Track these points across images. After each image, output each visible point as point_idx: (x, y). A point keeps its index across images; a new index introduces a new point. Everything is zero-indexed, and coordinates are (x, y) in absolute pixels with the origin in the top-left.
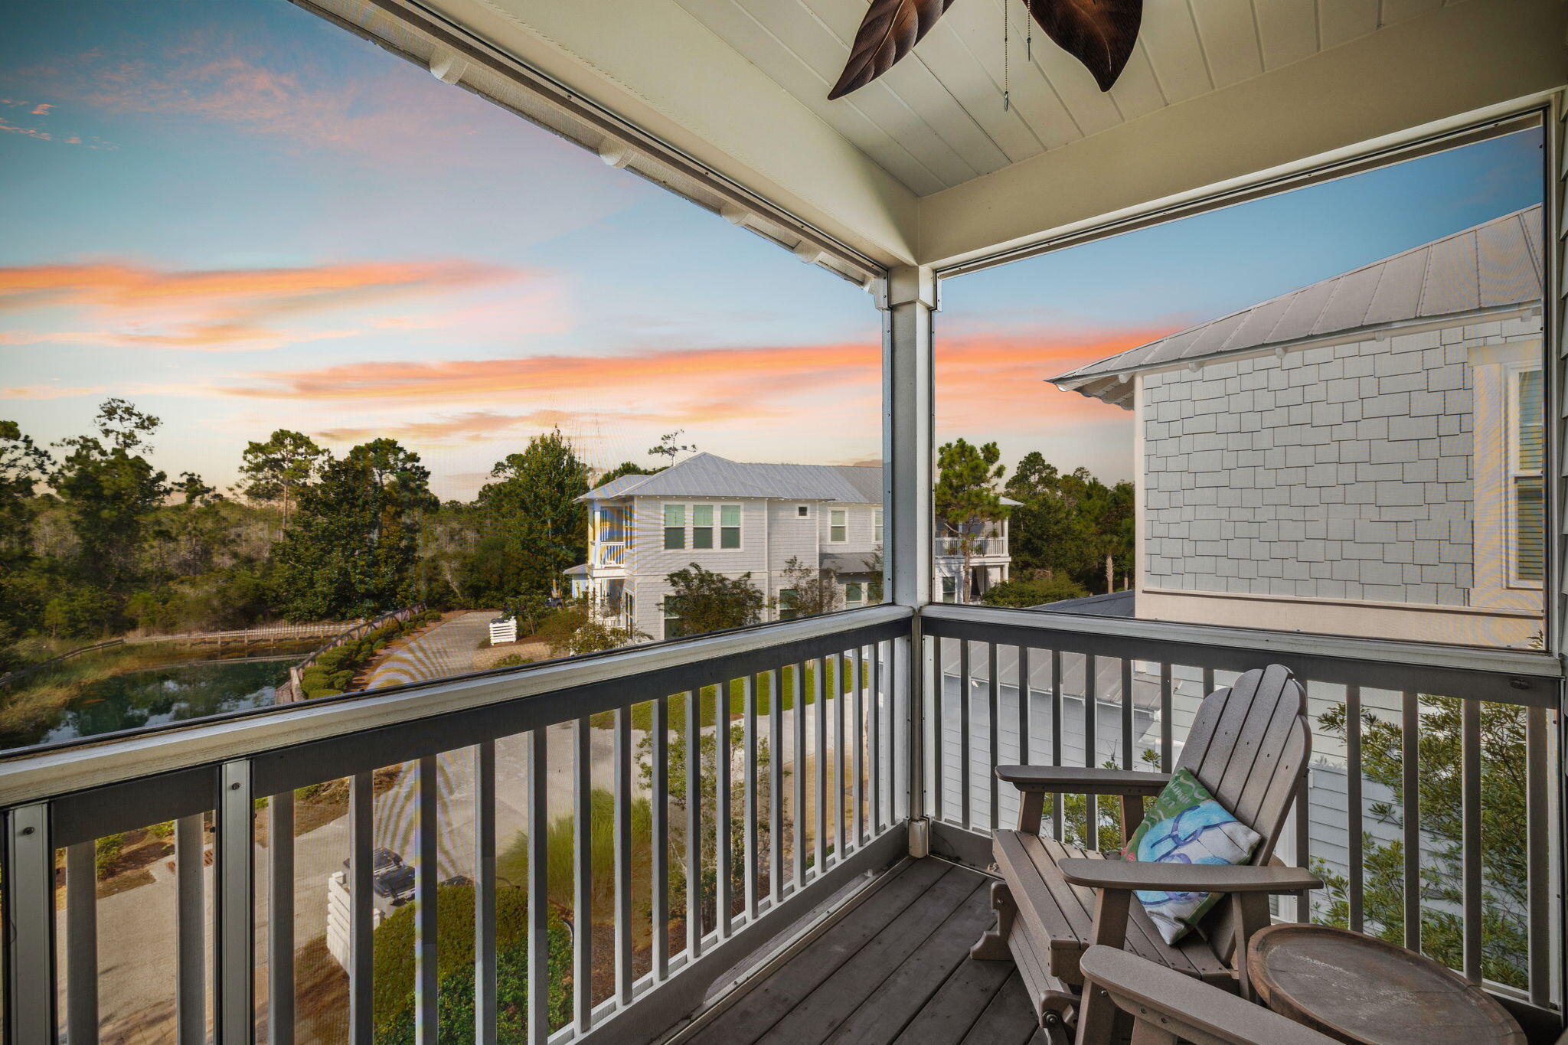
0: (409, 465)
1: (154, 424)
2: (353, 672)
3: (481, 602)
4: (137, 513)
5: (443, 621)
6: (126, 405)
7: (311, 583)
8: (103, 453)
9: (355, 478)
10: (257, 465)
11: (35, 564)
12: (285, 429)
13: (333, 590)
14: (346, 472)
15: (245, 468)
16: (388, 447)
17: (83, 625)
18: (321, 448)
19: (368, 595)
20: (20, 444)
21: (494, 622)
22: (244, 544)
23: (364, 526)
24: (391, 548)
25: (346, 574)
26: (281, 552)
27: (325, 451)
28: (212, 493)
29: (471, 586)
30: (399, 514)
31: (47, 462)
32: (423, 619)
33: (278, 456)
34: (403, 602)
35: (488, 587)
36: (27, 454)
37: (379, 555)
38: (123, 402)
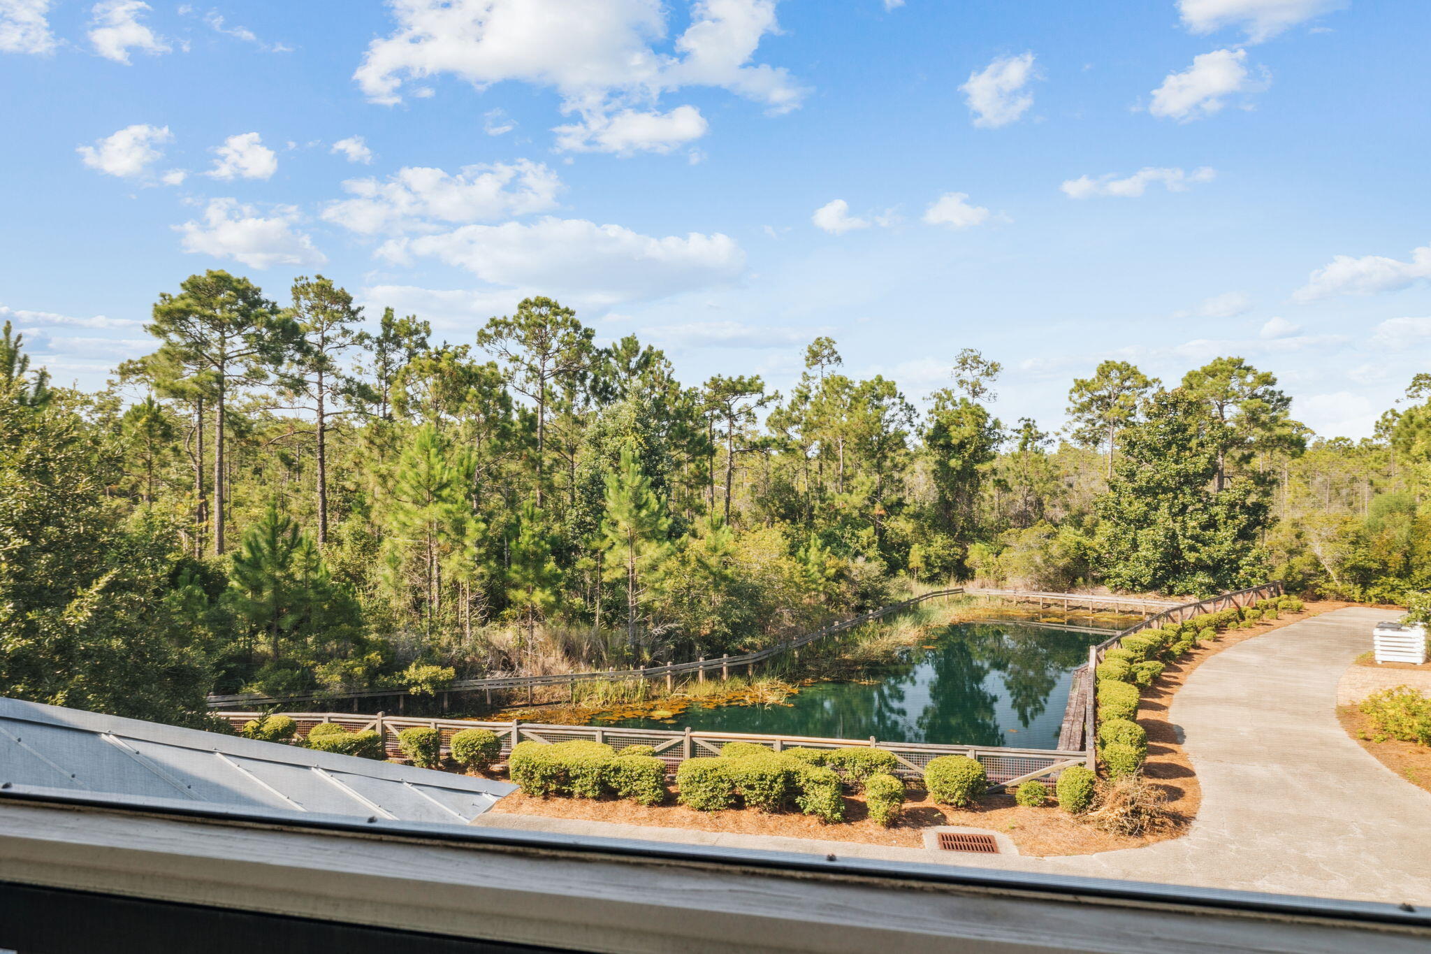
0: (1260, 391)
1: (996, 370)
2: (1163, 665)
3: (1372, 592)
4: (978, 462)
5: (1305, 614)
6: (975, 354)
7: (1135, 546)
8: (954, 404)
9: (1187, 413)
10: (1082, 405)
11: (905, 510)
12: (1110, 359)
13: (1158, 555)
14: (1174, 405)
15: (1072, 409)
16: (1230, 368)
17: (937, 570)
18: (1149, 379)
19: (1200, 566)
20: (897, 400)
21: (1382, 627)
22: (1075, 494)
23: (1196, 474)
24: (1232, 505)
25: (1174, 536)
26: (1102, 506)
27: (1155, 381)
28: (1045, 439)
29: (1353, 568)
30: (1247, 459)
31: (913, 415)
32: (1276, 607)
33: (1105, 393)
34: (1249, 582)
35: (1384, 570)
36: (901, 410)
37: (1217, 514)
38: (972, 351)
